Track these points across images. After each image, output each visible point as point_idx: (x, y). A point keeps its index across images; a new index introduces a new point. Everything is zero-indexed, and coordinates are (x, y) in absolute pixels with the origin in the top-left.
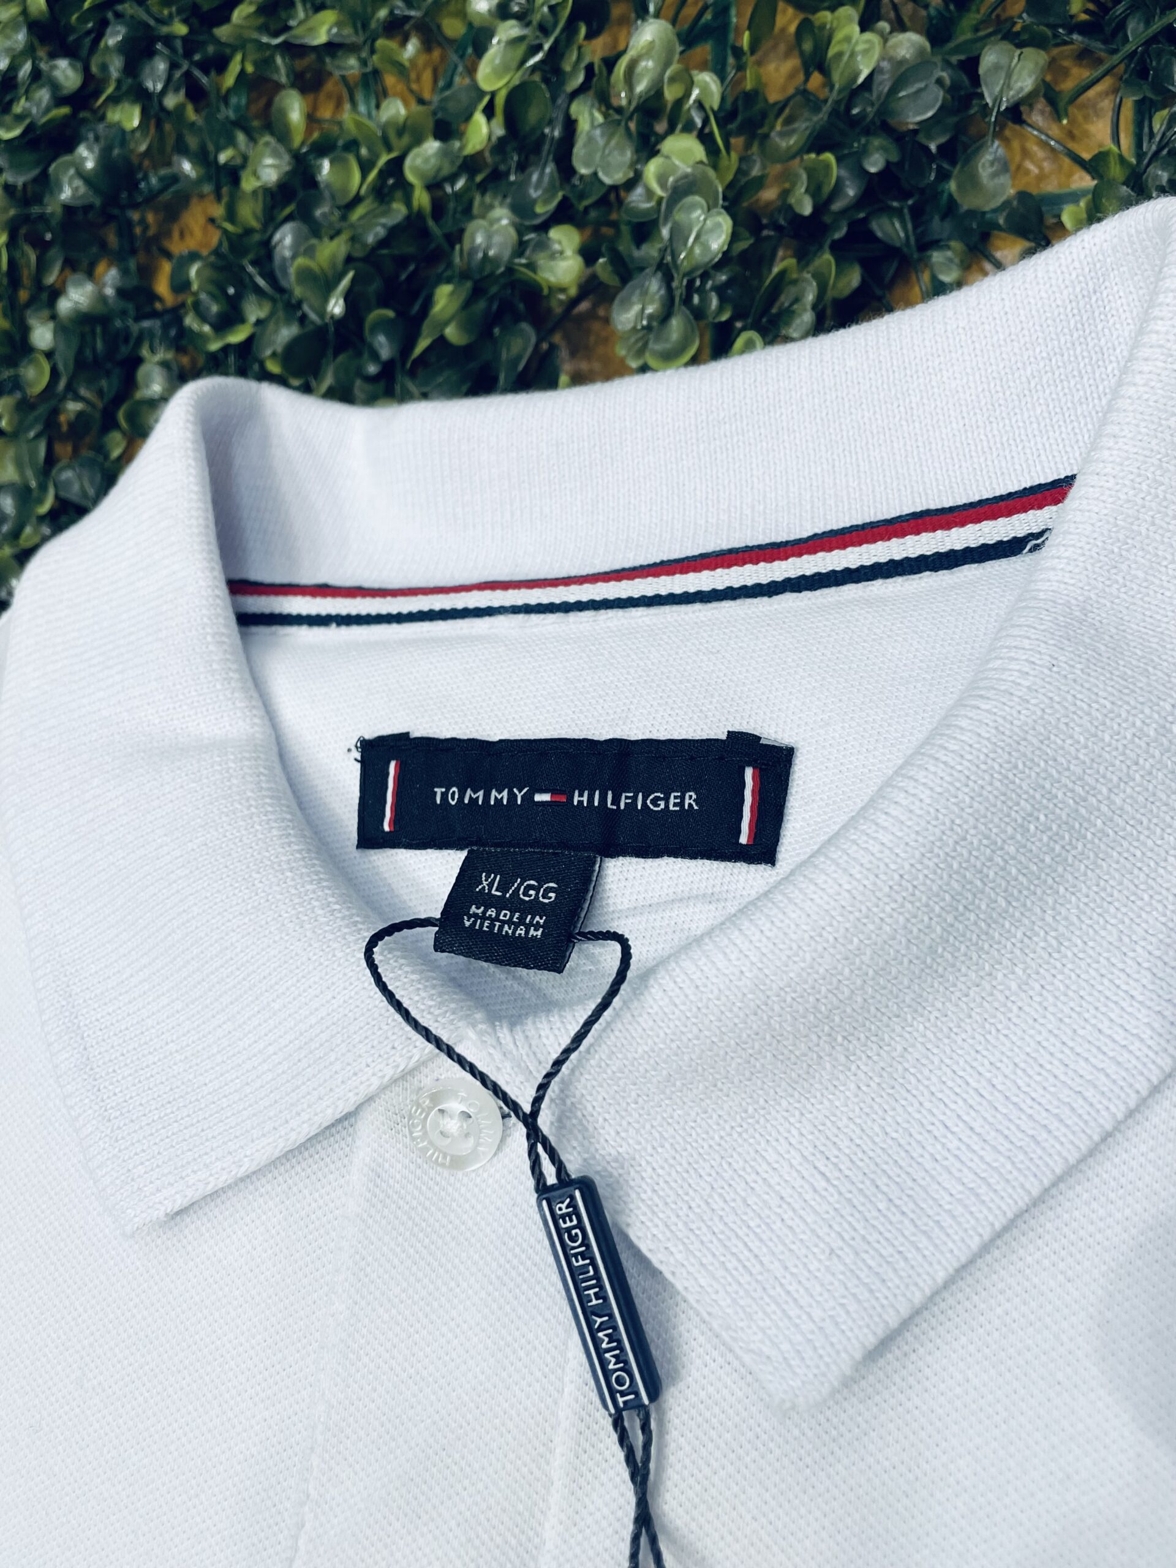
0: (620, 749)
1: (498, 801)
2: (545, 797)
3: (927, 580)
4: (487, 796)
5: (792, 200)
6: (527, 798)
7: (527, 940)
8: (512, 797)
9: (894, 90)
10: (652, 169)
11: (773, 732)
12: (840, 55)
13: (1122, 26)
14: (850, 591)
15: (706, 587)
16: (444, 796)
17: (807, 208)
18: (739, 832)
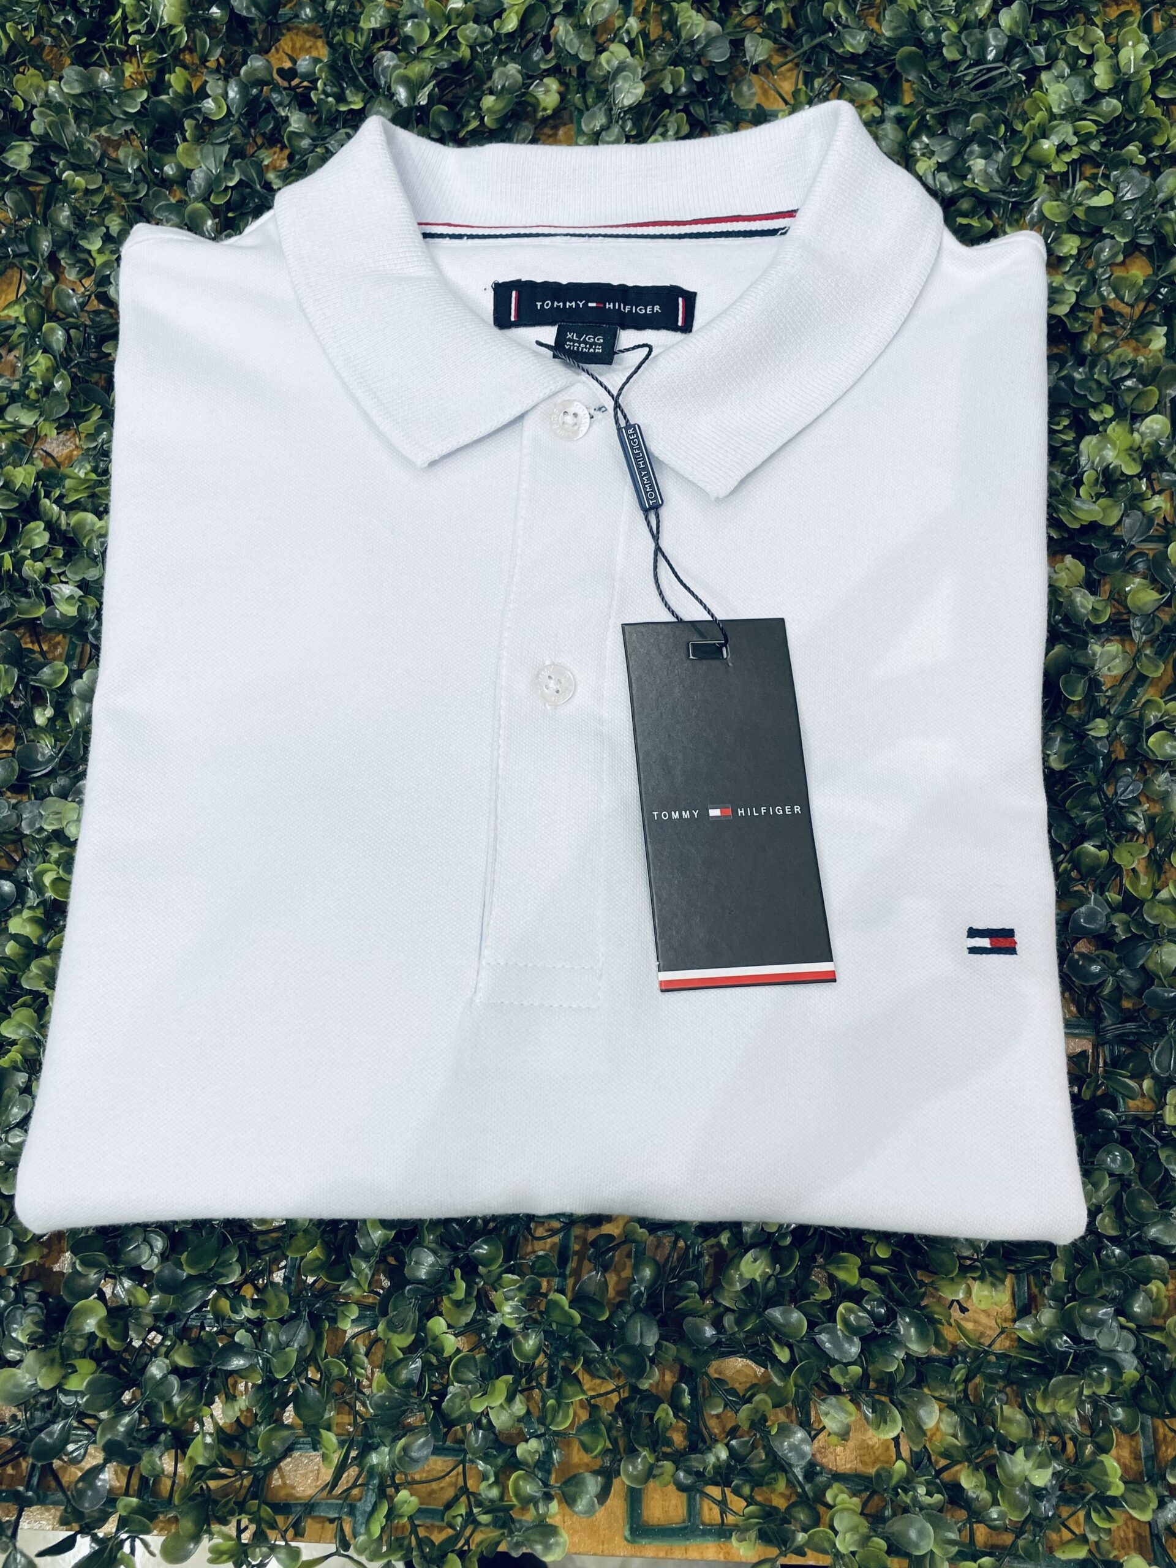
0: (623, 288)
1: (571, 307)
2: (594, 305)
3: (741, 240)
4: (565, 305)
5: (663, 86)
6: (585, 305)
7: (594, 354)
8: (577, 305)
9: (706, 46)
10: (604, 57)
11: (688, 287)
12: (685, 24)
13: (800, 39)
14: (711, 240)
15: (652, 233)
16: (542, 306)
17: (670, 91)
18: (677, 321)
